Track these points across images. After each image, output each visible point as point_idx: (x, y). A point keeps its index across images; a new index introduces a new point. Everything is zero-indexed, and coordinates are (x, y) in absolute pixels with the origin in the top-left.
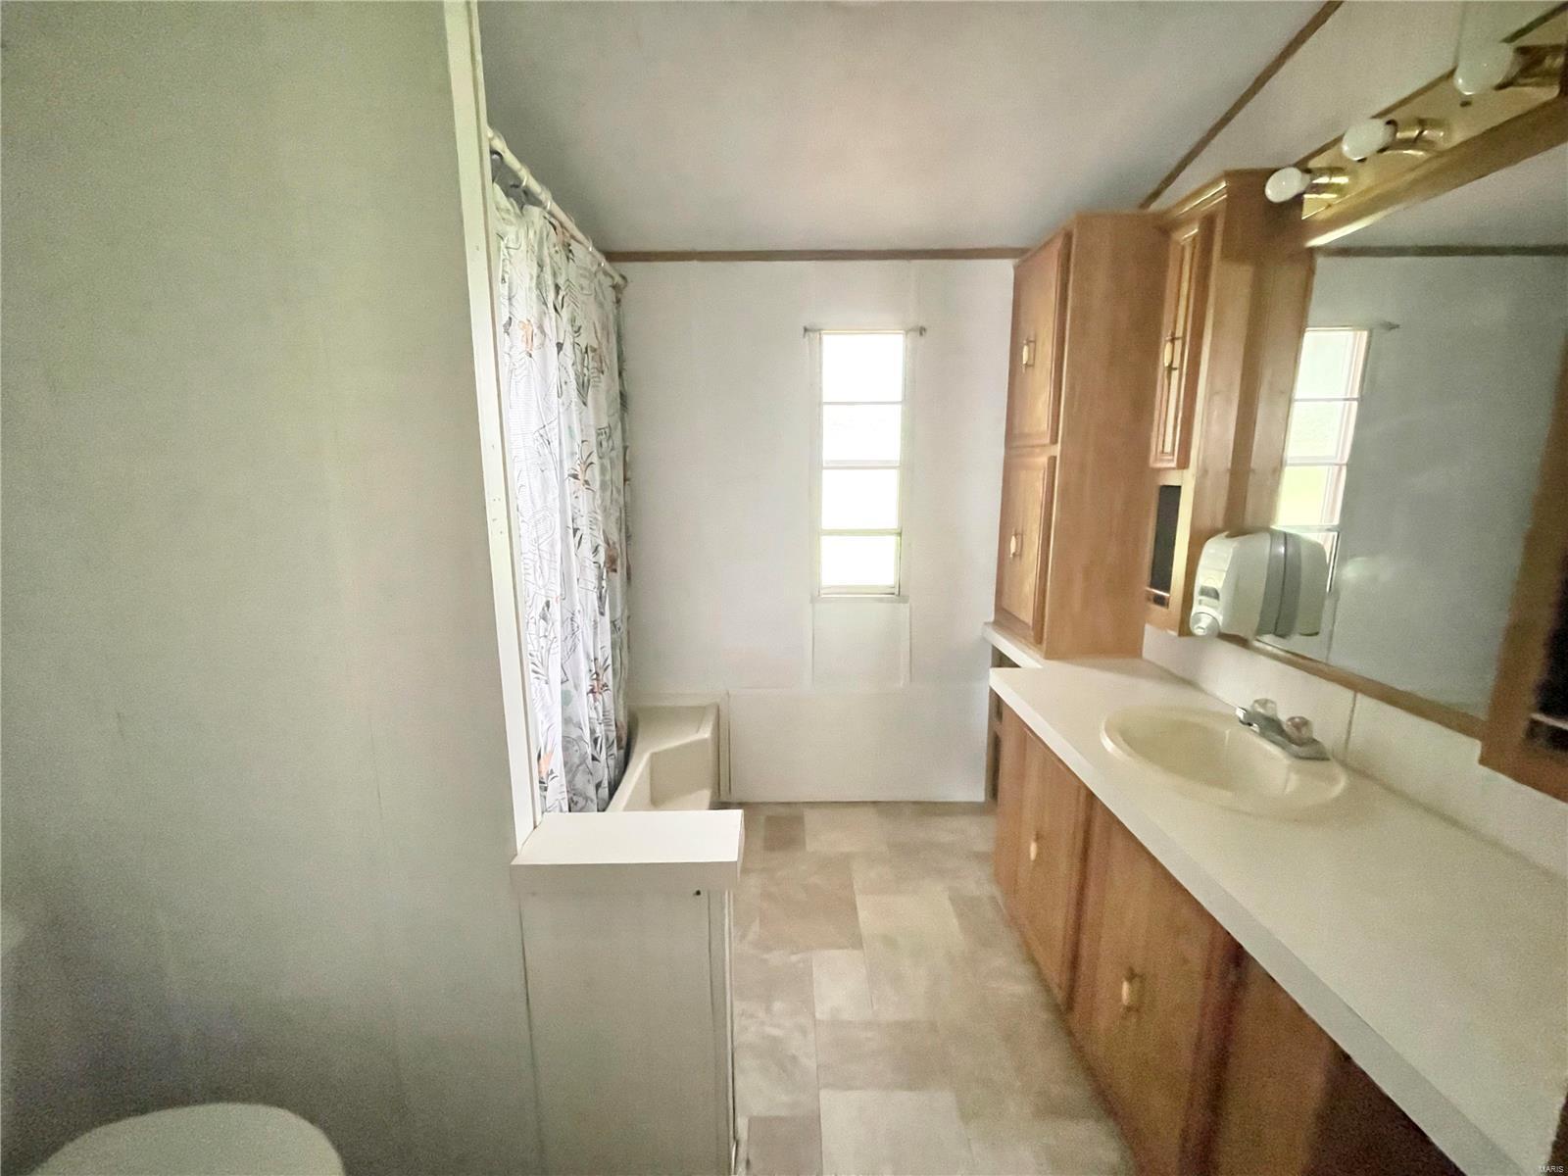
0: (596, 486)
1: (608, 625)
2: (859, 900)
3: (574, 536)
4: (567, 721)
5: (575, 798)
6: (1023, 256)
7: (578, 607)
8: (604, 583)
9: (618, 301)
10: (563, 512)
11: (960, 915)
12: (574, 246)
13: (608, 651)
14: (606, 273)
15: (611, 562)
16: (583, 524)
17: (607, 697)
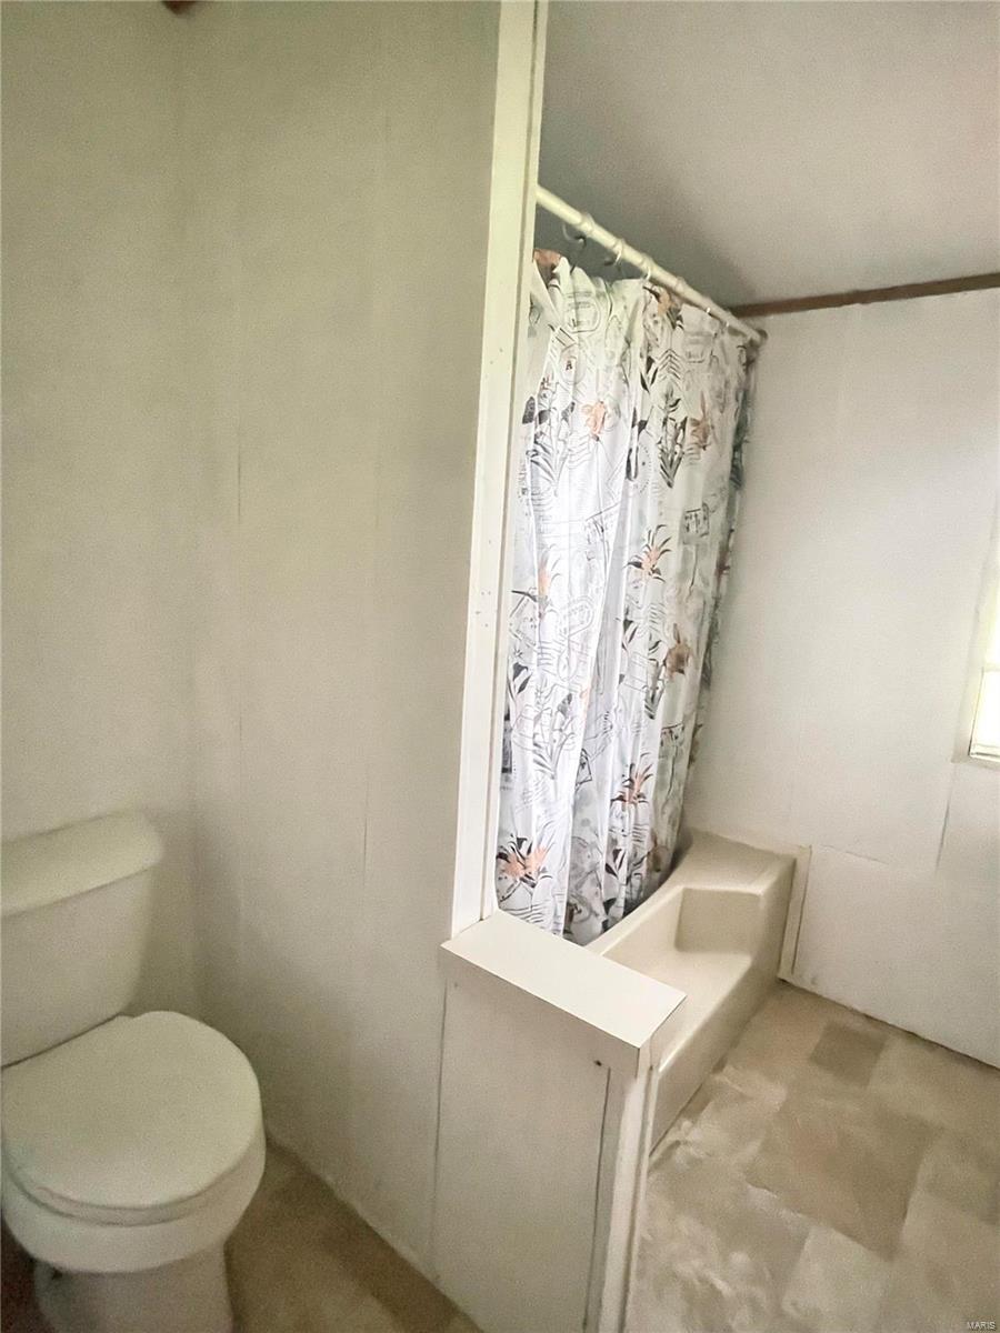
0: (670, 576)
1: (658, 731)
3: (625, 630)
4: (579, 821)
5: (577, 907)
7: (616, 706)
8: (660, 684)
9: (749, 362)
10: (611, 602)
12: (686, 311)
13: (654, 759)
14: (734, 332)
15: (678, 664)
17: (644, 810)
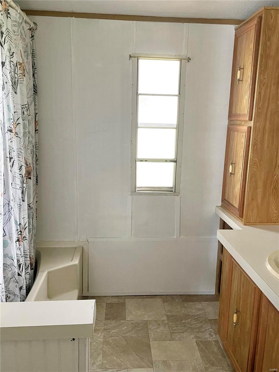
0: (21, 135)
1: (26, 207)
2: (151, 343)
3: (10, 162)
4: (5, 256)
5: (9, 295)
7: (12, 198)
8: (25, 185)
9: (32, 36)
10: (5, 149)
11: (201, 350)
12: (11, 11)
13: (26, 220)
14: (26, 22)
15: (28, 173)
16: (14, 155)
17: (26, 243)
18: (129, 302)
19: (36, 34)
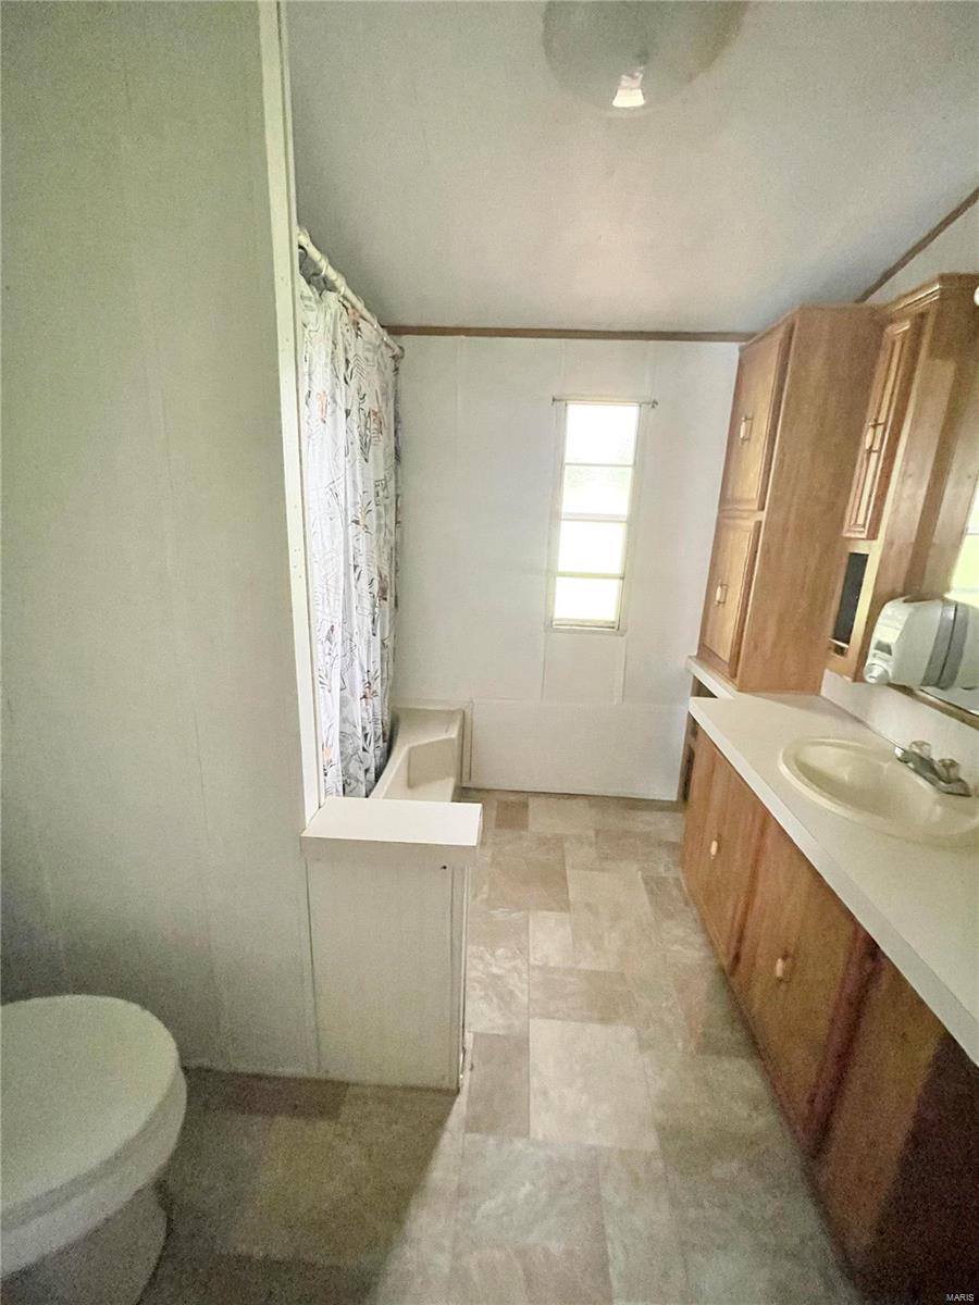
0: (373, 529)
1: (379, 645)
2: (570, 874)
3: (354, 572)
4: (344, 720)
5: (348, 781)
6: (749, 340)
7: (356, 630)
8: (377, 610)
9: (396, 369)
10: (346, 551)
11: (651, 892)
12: (362, 324)
13: (378, 666)
14: (387, 345)
15: (383, 591)
16: (362, 561)
17: (377, 701)
18: (533, 803)
19: (403, 365)
